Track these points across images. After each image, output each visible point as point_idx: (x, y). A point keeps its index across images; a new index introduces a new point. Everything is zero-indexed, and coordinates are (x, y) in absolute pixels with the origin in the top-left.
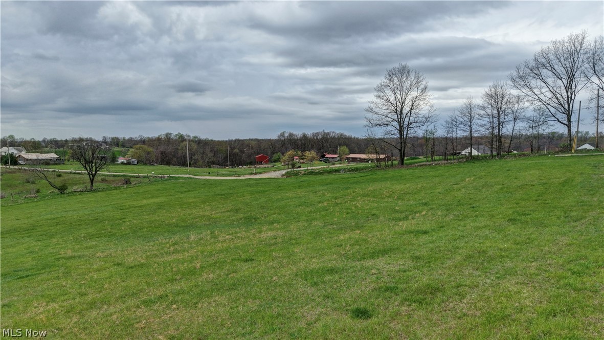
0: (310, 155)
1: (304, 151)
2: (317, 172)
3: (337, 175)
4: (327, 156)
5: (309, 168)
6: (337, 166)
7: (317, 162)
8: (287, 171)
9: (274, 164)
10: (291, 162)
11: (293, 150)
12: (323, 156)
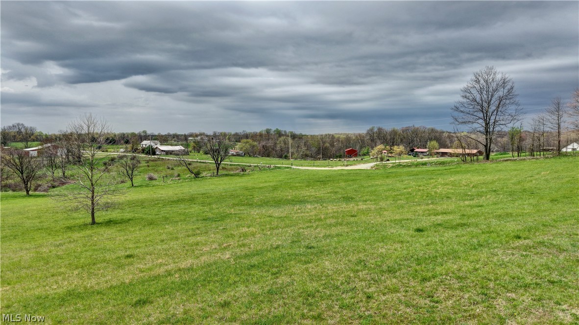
0: (398, 150)
1: (393, 145)
2: (405, 165)
3: (424, 168)
4: (417, 150)
5: (397, 161)
6: (426, 159)
7: (405, 156)
8: (376, 163)
9: (363, 157)
10: (379, 156)
11: (382, 145)
12: (412, 150)
